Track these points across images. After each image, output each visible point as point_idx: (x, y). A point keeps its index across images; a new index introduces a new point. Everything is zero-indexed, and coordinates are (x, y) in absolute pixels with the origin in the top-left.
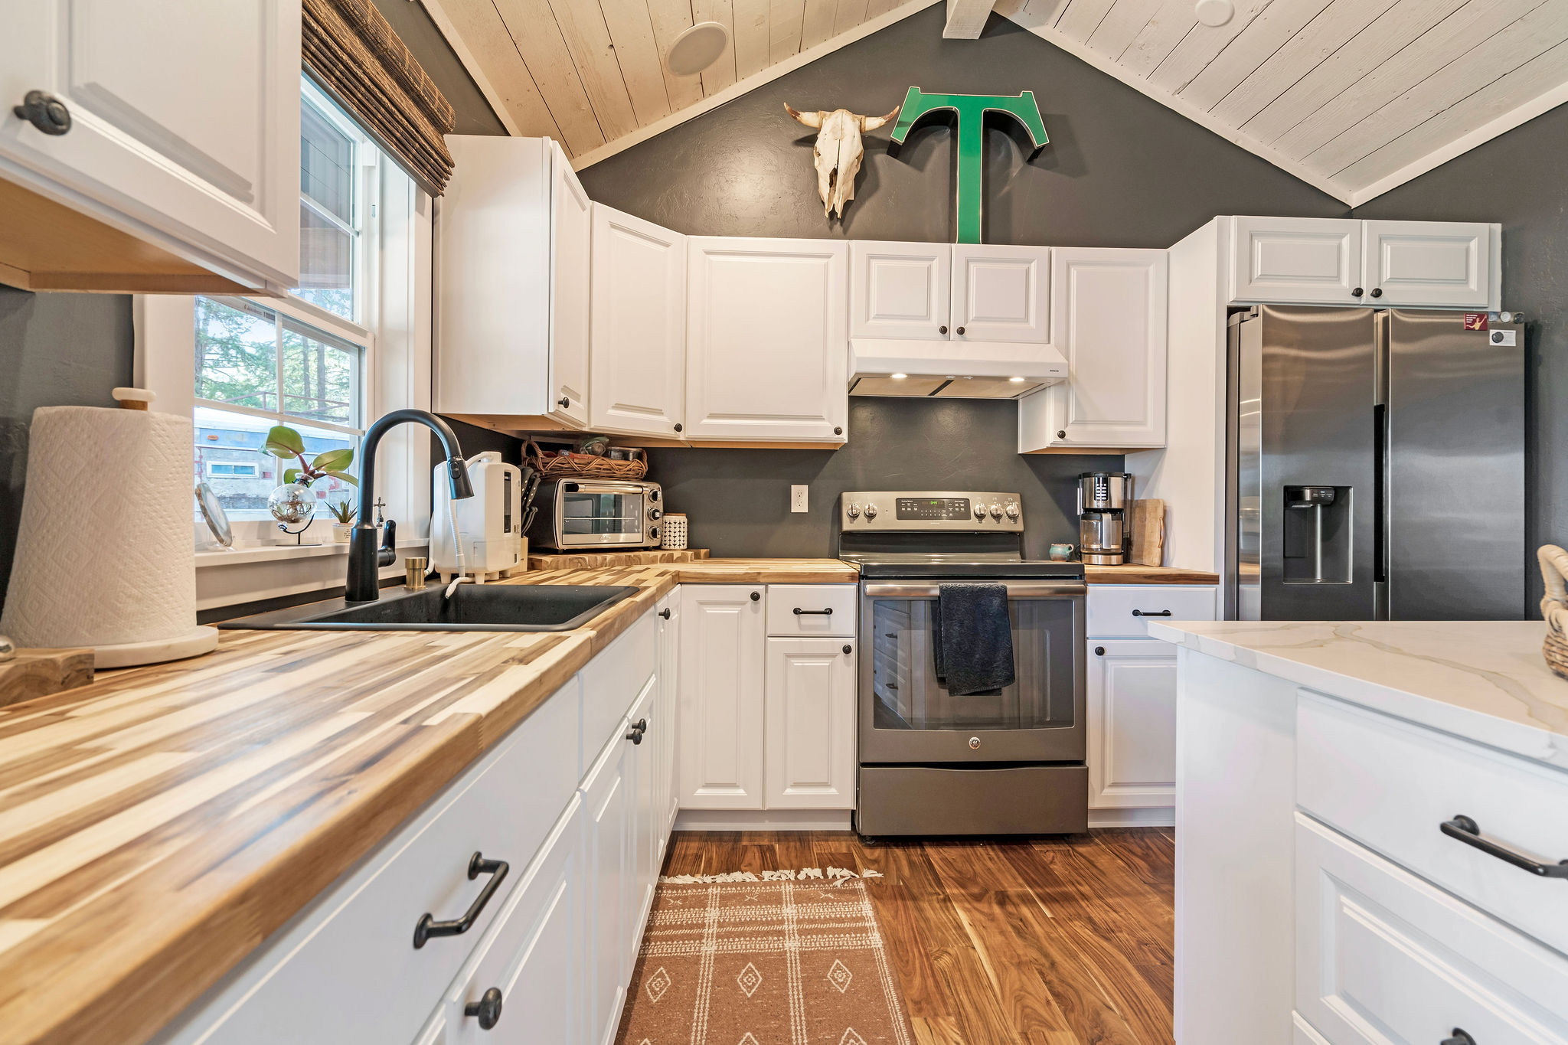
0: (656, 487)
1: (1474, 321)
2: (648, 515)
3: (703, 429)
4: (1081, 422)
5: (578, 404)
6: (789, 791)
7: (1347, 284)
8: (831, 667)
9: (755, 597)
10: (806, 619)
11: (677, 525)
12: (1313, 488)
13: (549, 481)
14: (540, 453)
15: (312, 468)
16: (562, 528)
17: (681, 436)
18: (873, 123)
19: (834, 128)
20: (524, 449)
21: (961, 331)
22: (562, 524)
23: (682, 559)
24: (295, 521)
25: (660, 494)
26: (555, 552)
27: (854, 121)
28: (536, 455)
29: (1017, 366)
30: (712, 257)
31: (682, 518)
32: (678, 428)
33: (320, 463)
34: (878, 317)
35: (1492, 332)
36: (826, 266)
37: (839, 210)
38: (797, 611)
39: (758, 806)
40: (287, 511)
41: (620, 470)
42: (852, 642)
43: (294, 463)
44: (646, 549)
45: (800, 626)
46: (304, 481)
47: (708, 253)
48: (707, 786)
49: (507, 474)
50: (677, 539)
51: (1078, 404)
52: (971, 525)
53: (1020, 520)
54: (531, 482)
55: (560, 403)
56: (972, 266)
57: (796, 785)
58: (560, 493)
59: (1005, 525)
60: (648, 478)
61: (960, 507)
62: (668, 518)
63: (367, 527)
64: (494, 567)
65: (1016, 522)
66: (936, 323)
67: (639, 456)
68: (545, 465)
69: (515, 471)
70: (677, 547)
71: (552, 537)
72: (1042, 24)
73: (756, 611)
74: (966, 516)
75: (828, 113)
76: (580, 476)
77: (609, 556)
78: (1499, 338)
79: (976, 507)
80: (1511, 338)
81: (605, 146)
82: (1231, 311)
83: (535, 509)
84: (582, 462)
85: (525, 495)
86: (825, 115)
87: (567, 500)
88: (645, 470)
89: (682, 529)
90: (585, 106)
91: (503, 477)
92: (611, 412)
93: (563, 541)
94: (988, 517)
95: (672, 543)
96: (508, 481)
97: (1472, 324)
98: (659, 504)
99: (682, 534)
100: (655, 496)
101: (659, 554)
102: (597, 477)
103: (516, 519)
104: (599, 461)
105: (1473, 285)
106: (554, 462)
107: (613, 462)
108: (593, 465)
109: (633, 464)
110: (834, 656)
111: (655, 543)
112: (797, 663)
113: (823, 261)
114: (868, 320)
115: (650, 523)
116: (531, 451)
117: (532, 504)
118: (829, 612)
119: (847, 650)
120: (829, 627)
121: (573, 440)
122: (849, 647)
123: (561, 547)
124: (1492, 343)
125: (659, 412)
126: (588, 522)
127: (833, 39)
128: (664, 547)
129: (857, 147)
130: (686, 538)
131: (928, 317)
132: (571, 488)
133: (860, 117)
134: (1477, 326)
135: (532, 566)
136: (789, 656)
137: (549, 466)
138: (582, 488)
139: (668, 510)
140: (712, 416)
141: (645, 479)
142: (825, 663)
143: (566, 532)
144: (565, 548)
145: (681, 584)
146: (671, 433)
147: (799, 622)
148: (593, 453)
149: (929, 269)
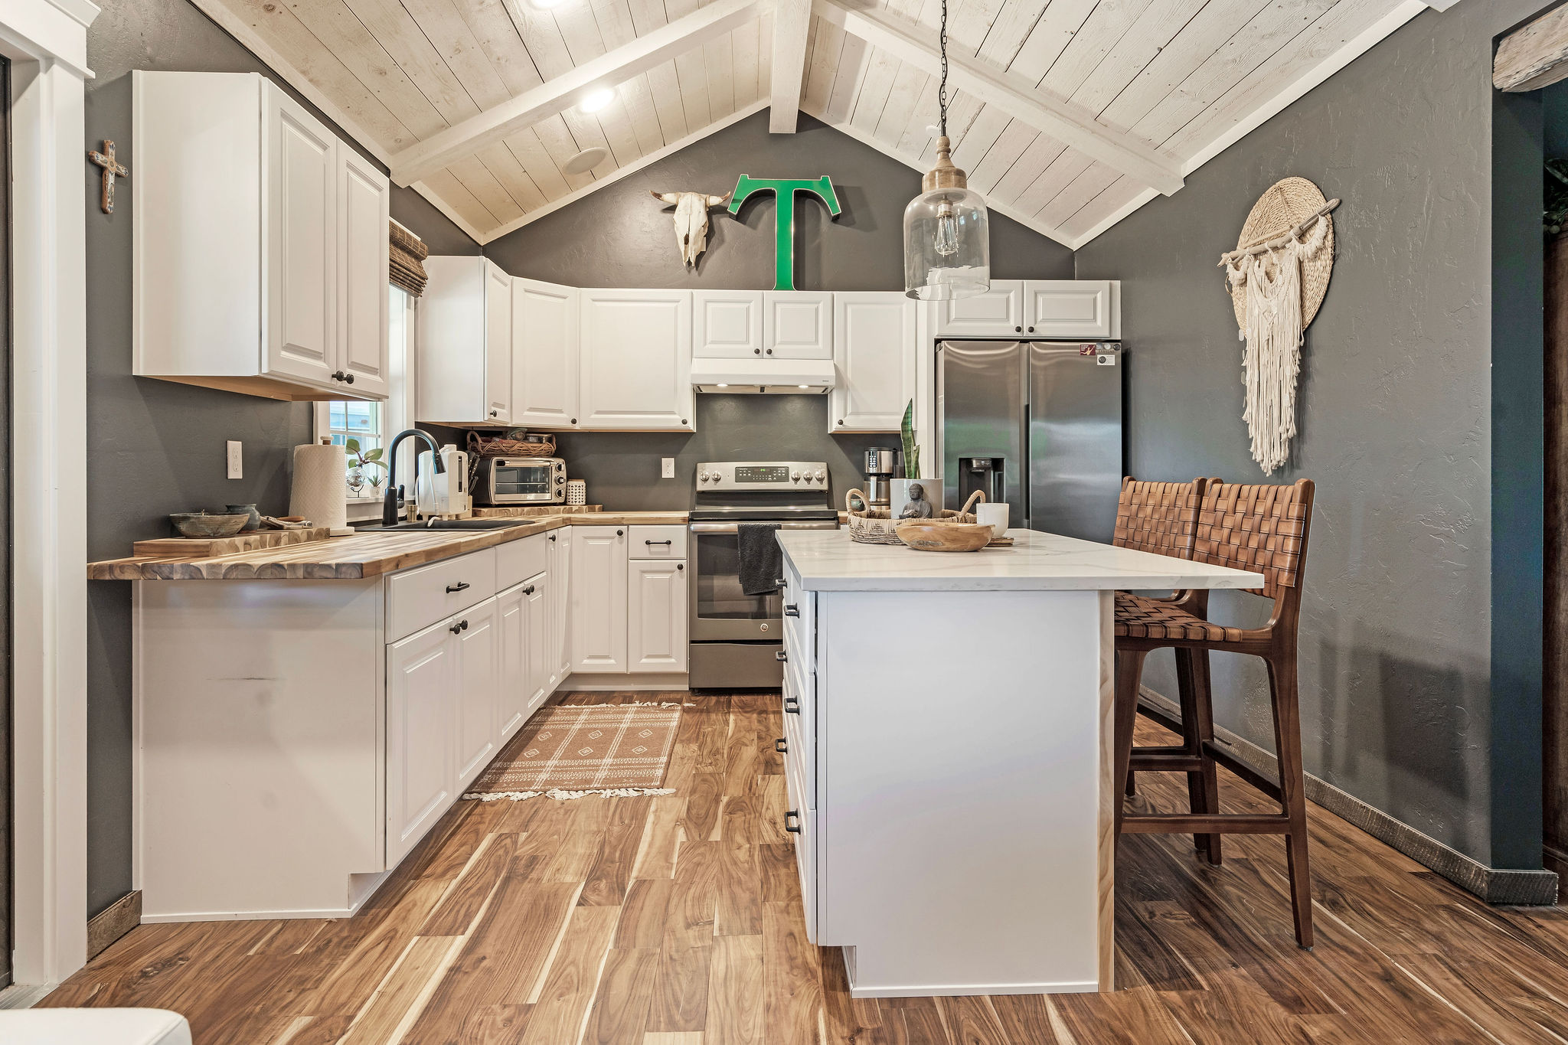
0: (561, 461)
1: (1086, 349)
2: (555, 480)
3: (591, 421)
4: (856, 413)
5: (504, 411)
6: (644, 660)
7: (1013, 323)
8: (670, 580)
9: (620, 533)
10: (654, 548)
11: (578, 488)
12: (979, 460)
13: (486, 458)
14: (479, 440)
15: (363, 459)
16: (495, 490)
17: (577, 427)
18: (715, 200)
19: (686, 206)
20: (468, 437)
21: (769, 352)
22: (495, 488)
23: (579, 511)
24: (357, 486)
25: (563, 467)
26: (489, 506)
27: (700, 200)
28: (477, 442)
29: (803, 378)
30: (596, 303)
31: (582, 483)
32: (574, 422)
33: (367, 456)
34: (713, 342)
35: (1099, 356)
36: (676, 308)
37: (693, 261)
38: (648, 543)
39: (622, 670)
40: (352, 481)
41: (535, 450)
42: (684, 563)
43: (355, 457)
44: (555, 504)
45: (650, 553)
46: (361, 465)
47: (594, 300)
48: (591, 657)
49: (460, 458)
50: (578, 497)
51: (853, 400)
52: (789, 485)
53: (825, 481)
54: (474, 461)
55: (491, 414)
56: (778, 306)
57: (648, 656)
58: (493, 467)
59: (815, 486)
60: (555, 455)
61: (781, 473)
62: (571, 483)
63: (393, 488)
64: (453, 512)
65: (822, 483)
66: (753, 347)
67: (550, 440)
68: (483, 448)
69: (464, 455)
70: (577, 503)
71: (488, 497)
72: (839, 122)
73: (621, 543)
74: (786, 479)
75: (682, 194)
76: (507, 455)
77: (526, 509)
78: (1103, 360)
79: (792, 474)
80: (1112, 360)
81: (524, 216)
82: (938, 341)
83: (477, 478)
84: (508, 445)
85: (470, 469)
86: (680, 196)
87: (497, 471)
88: (554, 449)
89: (581, 491)
90: (509, 200)
91: (458, 460)
92: (527, 413)
93: (495, 498)
94: (802, 480)
95: (574, 500)
96: (460, 462)
97: (1085, 352)
98: (563, 474)
99: (581, 494)
100: (559, 468)
101: (562, 507)
102: (518, 455)
103: (465, 484)
104: (519, 445)
105: (1099, 322)
106: (489, 446)
107: (530, 445)
108: (516, 447)
109: (545, 446)
110: (673, 572)
111: (561, 500)
112: (648, 576)
113: (675, 304)
114: (705, 344)
115: (557, 487)
116: (473, 439)
117: (475, 475)
118: (669, 543)
119: (680, 567)
120: (669, 551)
121: (501, 432)
122: (682, 565)
123: (494, 502)
124: (1099, 364)
125: (560, 411)
126: (514, 485)
127: (689, 136)
128: (568, 503)
129: (703, 219)
130: (584, 497)
131: (747, 341)
132: (501, 463)
133: (704, 196)
134: (1088, 352)
135: (475, 514)
136: (644, 572)
137: (486, 448)
138: (508, 464)
139: (570, 477)
140: (598, 412)
141: (553, 457)
142: (667, 576)
143: (498, 493)
144: (497, 503)
145: (572, 525)
146: (570, 425)
147: (649, 550)
148: (516, 439)
149: (748, 309)
